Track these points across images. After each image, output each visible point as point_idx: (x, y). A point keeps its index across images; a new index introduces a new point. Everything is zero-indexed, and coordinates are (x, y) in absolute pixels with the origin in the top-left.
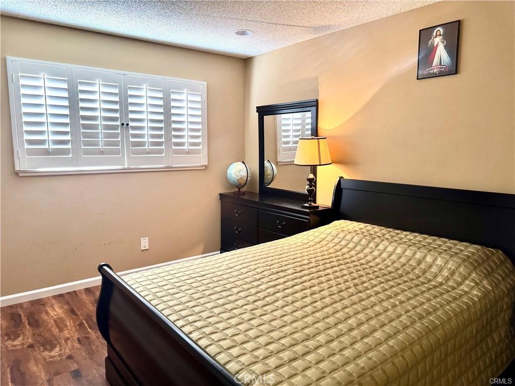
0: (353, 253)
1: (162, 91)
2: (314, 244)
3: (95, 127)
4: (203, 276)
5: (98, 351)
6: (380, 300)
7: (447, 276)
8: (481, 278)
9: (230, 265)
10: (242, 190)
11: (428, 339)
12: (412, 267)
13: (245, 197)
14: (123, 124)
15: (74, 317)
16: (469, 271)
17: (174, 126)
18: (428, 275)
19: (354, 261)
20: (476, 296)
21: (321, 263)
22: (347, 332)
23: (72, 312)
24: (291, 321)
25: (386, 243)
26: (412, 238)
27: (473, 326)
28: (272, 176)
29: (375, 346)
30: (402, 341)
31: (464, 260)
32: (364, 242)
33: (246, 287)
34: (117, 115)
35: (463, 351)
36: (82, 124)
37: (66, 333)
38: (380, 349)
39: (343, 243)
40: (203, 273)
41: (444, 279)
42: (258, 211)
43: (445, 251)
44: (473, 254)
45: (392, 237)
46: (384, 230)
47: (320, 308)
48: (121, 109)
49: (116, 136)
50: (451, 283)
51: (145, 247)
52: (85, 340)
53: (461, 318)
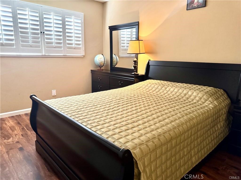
0: (154, 92)
1: (61, 16)
2: (137, 89)
3: (27, 33)
4: (83, 101)
5: (32, 139)
6: (168, 108)
7: (198, 100)
8: (213, 100)
9: (96, 97)
10: (102, 68)
11: (190, 123)
12: (182, 97)
13: (104, 71)
14: (41, 32)
15: (19, 125)
16: (208, 97)
17: (67, 34)
18: (189, 100)
19: (155, 95)
20: (211, 107)
21: (140, 96)
22: (152, 120)
23: (19, 123)
24: (126, 116)
25: (170, 87)
26: (182, 85)
27: (210, 119)
28: (116, 62)
29: (166, 125)
30: (178, 123)
31: (206, 93)
32: (160, 87)
33: (104, 105)
34: (38, 27)
35: (205, 130)
36: (20, 31)
37: (16, 132)
38: (168, 126)
39: (150, 88)
40: (83, 100)
41: (197, 101)
42: (110, 77)
43: (197, 89)
44: (210, 90)
45: (173, 85)
46: (169, 83)
47: (139, 111)
48: (40, 24)
49: (38, 38)
50: (200, 103)
51: (54, 94)
52: (25, 135)
53: (204, 115)
